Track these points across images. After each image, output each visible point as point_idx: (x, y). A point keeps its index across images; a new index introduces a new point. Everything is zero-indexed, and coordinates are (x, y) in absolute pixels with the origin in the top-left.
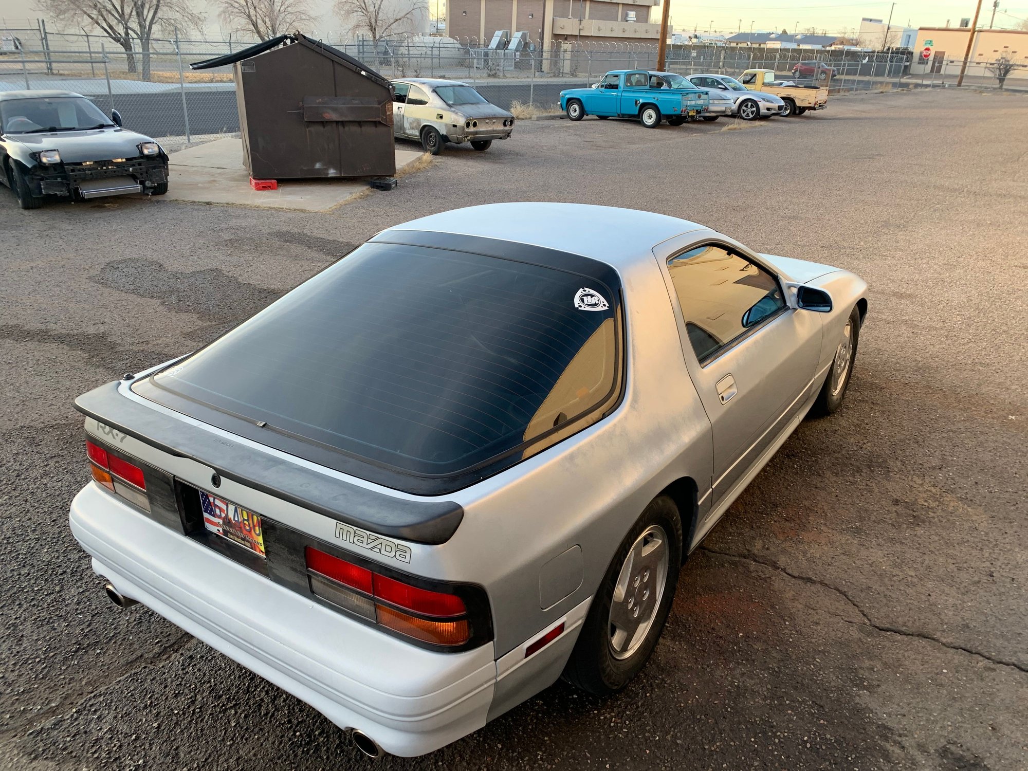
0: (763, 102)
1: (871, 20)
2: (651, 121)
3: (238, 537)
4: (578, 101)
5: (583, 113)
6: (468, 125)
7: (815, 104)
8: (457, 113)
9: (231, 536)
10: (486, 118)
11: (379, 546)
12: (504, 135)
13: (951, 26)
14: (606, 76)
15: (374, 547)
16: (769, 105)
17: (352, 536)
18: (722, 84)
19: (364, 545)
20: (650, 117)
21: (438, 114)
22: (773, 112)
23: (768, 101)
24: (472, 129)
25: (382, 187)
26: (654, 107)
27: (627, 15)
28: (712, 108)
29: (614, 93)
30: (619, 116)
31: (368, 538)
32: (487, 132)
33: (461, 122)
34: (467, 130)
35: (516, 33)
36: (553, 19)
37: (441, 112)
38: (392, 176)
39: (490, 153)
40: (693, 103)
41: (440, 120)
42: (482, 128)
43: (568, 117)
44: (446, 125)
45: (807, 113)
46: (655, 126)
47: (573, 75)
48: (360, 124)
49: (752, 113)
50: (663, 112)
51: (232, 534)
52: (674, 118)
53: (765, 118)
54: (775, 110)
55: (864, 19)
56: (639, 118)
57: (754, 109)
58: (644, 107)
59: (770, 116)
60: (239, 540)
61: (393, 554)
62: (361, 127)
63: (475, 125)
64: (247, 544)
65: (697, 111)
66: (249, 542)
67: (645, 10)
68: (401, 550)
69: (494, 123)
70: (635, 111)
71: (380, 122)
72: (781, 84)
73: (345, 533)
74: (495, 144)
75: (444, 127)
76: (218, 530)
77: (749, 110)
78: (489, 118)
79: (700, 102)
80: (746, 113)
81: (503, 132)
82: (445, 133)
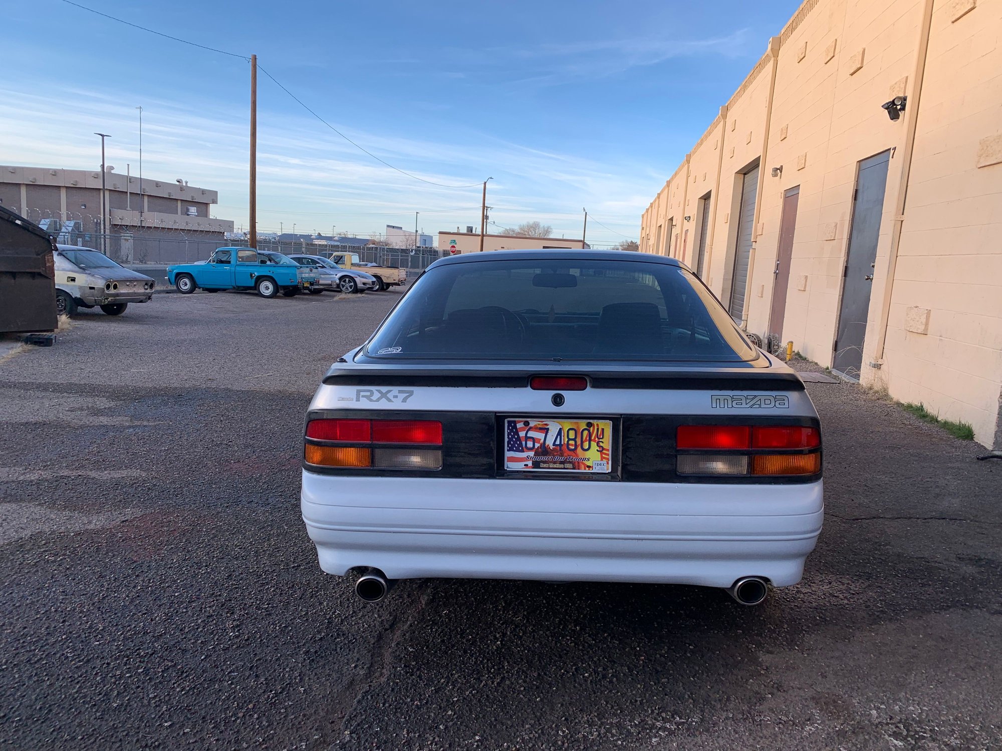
0: (359, 277)
1: (393, 227)
2: (268, 292)
3: (555, 463)
4: (189, 276)
5: (194, 286)
6: (108, 287)
7: (399, 281)
8: (93, 276)
9: (545, 465)
10: (127, 281)
11: (759, 403)
12: (145, 297)
13: (461, 232)
14: (217, 252)
15: (754, 405)
16: (364, 280)
17: (730, 402)
18: (319, 263)
19: (744, 405)
20: (267, 288)
21: (69, 277)
22: (368, 286)
23: (363, 277)
24: (112, 291)
25: (43, 342)
26: (271, 279)
27: (188, 210)
28: (321, 282)
29: (227, 267)
30: (234, 288)
31: (747, 399)
32: (128, 295)
33: (100, 283)
34: (107, 292)
35: (67, 223)
36: (110, 210)
37: (73, 275)
38: (52, 331)
39: (127, 317)
40: (307, 275)
41: (72, 283)
42: (123, 290)
43: (179, 291)
44: (80, 288)
45: (391, 288)
46: (273, 296)
47: (141, 261)
48: (13, 275)
49: (351, 287)
50: (280, 283)
51: (545, 462)
52: (291, 289)
53: (362, 291)
54: (369, 284)
55: (388, 226)
56: (256, 289)
57: (352, 284)
58: (260, 279)
59: (364, 290)
60: (558, 465)
61: (773, 404)
62: (15, 279)
63: (115, 287)
64: (567, 465)
65: (310, 282)
66: (570, 462)
67: (203, 207)
68: (779, 400)
69: (135, 285)
70: (252, 283)
71: (40, 274)
72: (366, 265)
73: (722, 402)
74: (131, 308)
75: (78, 290)
76: (526, 465)
77: (348, 285)
78: (130, 281)
79: (312, 275)
80: (345, 287)
81: (144, 294)
82: (78, 296)
